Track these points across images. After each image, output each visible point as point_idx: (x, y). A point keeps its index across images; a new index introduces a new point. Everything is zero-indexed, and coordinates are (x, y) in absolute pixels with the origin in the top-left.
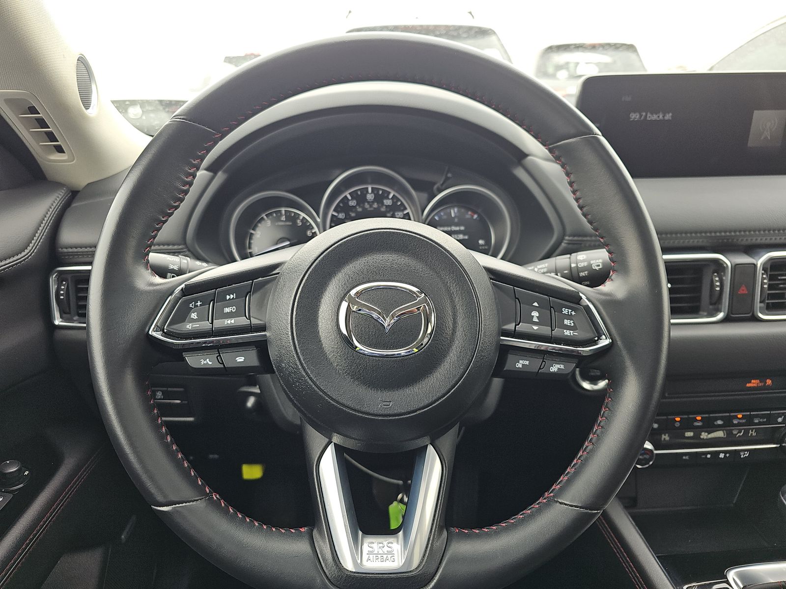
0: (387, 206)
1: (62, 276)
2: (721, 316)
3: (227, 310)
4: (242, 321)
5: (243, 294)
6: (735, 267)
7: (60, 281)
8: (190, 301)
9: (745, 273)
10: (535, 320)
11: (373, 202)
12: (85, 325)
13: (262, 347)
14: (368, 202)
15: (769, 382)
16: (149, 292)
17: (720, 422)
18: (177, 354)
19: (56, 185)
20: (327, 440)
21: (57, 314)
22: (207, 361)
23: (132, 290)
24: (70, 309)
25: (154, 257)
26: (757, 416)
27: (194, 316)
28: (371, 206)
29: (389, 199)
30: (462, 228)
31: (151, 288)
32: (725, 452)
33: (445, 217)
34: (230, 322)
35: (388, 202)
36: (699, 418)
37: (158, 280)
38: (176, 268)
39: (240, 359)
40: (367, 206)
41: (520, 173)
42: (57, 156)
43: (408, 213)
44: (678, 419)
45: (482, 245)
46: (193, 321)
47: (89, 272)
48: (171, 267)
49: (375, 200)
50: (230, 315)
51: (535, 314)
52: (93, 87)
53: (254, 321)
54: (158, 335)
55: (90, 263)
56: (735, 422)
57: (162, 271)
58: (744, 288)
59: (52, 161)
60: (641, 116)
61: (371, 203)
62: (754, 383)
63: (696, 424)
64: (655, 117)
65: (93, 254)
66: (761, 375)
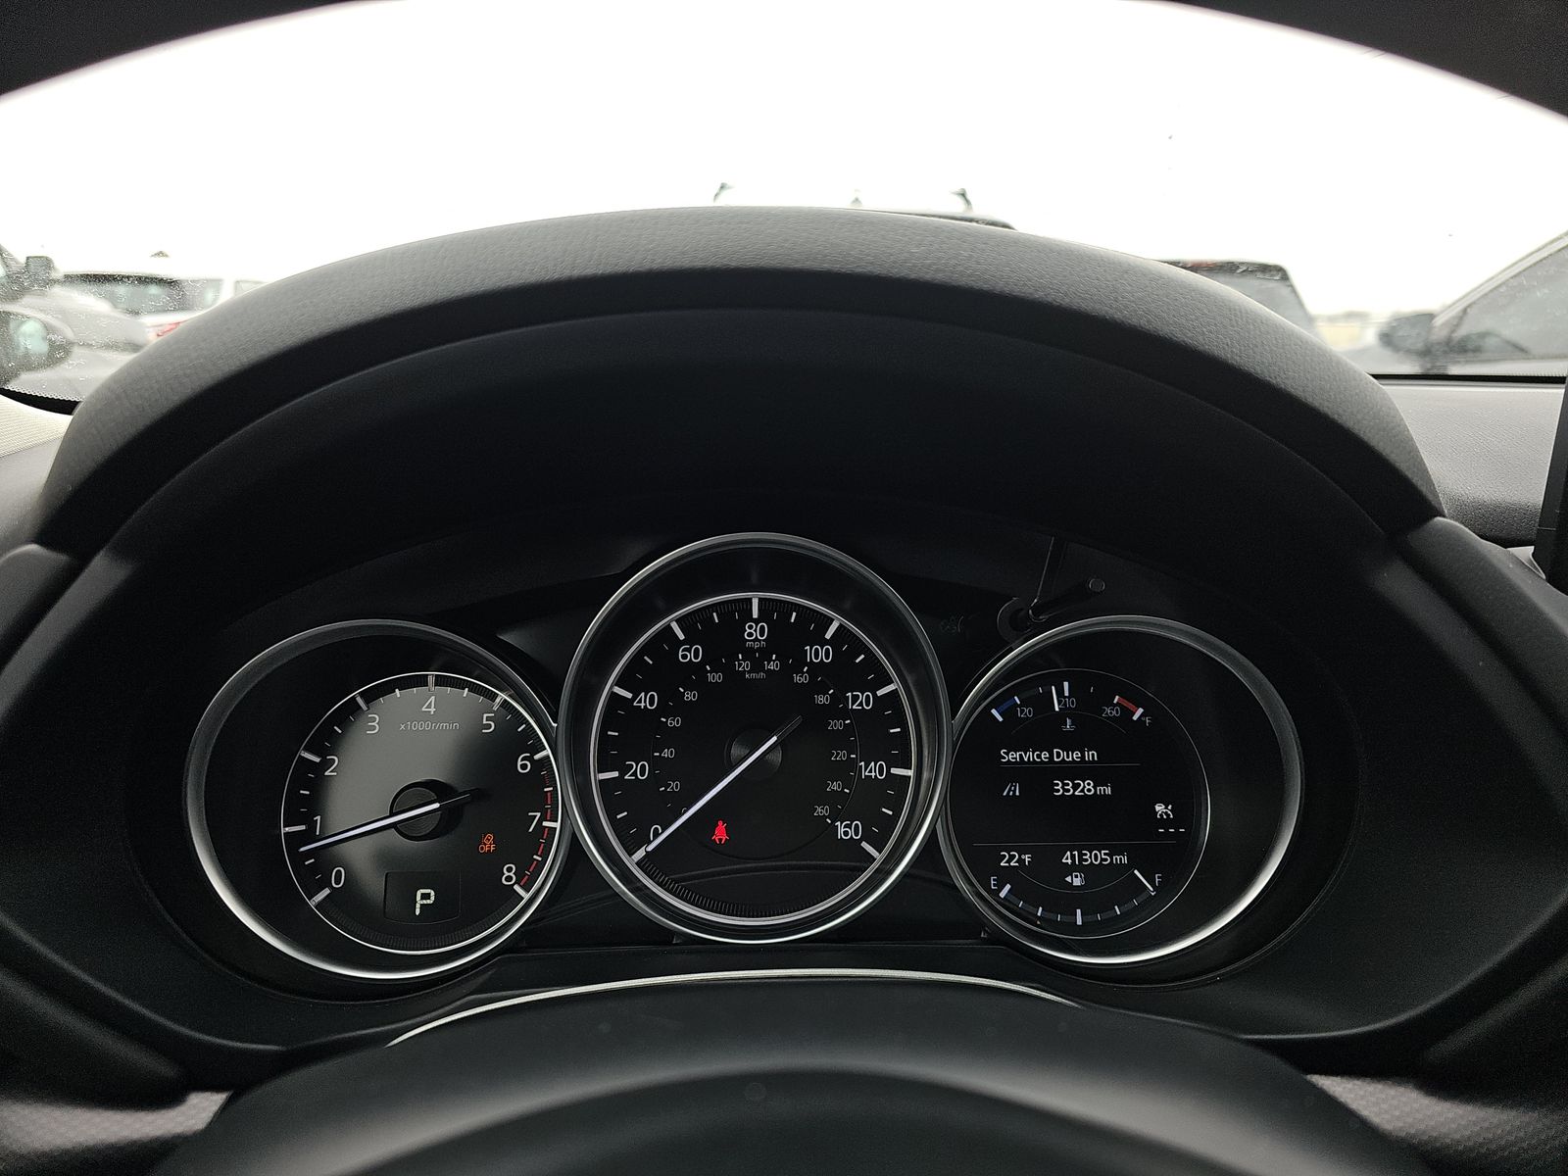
0: (816, 669)
11: (766, 653)
14: (749, 654)
28: (757, 667)
29: (823, 642)
30: (1091, 755)
33: (1027, 712)
35: (819, 654)
40: (743, 666)
41: (1399, 585)
43: (894, 693)
45: (1165, 822)
49: (772, 645)
61: (758, 658)
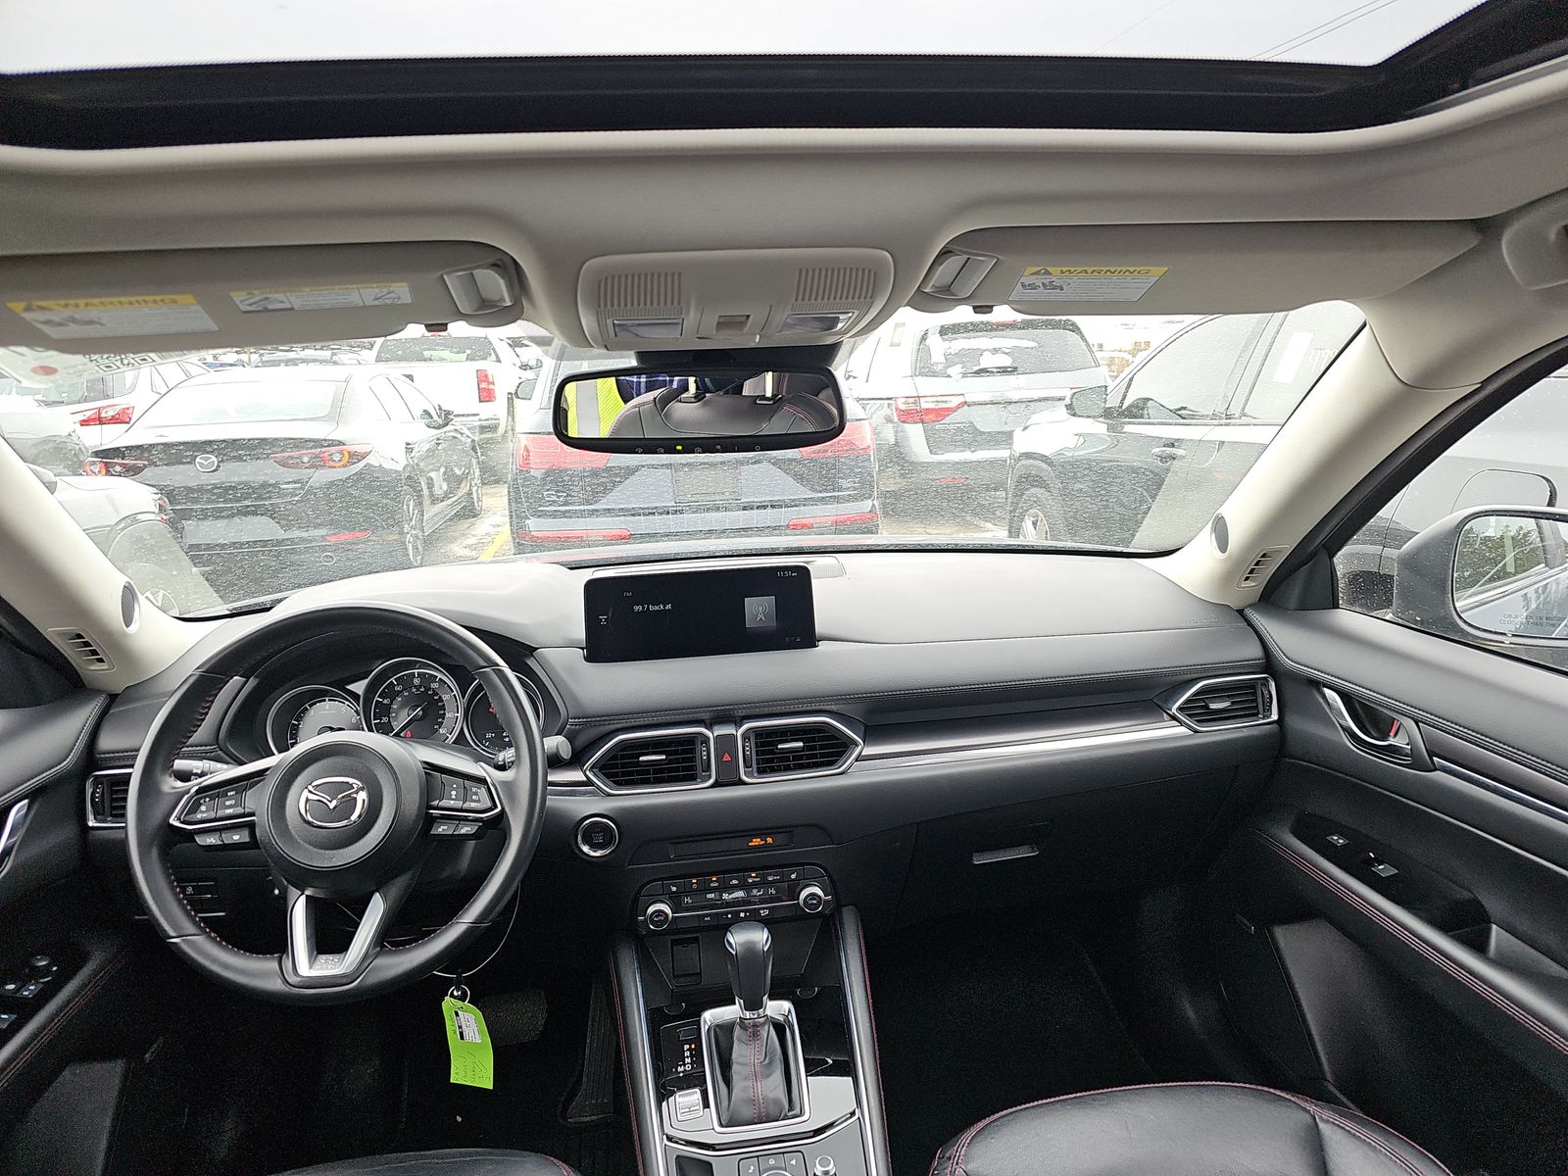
0: (434, 689)
1: (98, 780)
2: (711, 781)
3: (228, 803)
4: (240, 810)
5: (241, 791)
6: (718, 738)
7: (96, 784)
8: (201, 798)
9: (726, 744)
10: (453, 797)
11: (420, 686)
12: (124, 825)
13: (251, 826)
14: (415, 686)
15: (769, 840)
16: (171, 794)
17: (735, 882)
18: (190, 836)
19: (97, 692)
20: (300, 893)
21: (91, 817)
22: (211, 840)
23: (159, 792)
24: (104, 810)
25: (180, 764)
26: (770, 874)
27: (203, 808)
28: (418, 690)
29: (436, 682)
31: (173, 791)
32: (745, 911)
34: (230, 811)
35: (435, 685)
36: (714, 879)
37: (179, 784)
38: (199, 772)
39: (236, 837)
40: (414, 690)
41: (532, 663)
42: (98, 666)
43: (455, 694)
44: (694, 881)
46: (202, 812)
47: (130, 774)
48: (195, 771)
50: (230, 807)
51: (454, 793)
52: (136, 606)
53: (247, 810)
54: (177, 824)
55: (132, 766)
56: (750, 881)
57: (184, 776)
58: (726, 755)
59: (92, 670)
60: (643, 608)
61: (418, 687)
62: (756, 842)
63: (712, 885)
64: (657, 608)
65: (135, 757)
66: (761, 833)
